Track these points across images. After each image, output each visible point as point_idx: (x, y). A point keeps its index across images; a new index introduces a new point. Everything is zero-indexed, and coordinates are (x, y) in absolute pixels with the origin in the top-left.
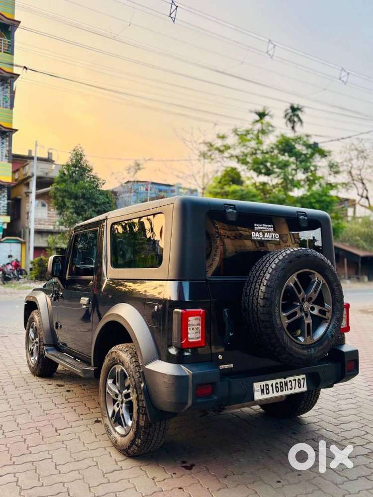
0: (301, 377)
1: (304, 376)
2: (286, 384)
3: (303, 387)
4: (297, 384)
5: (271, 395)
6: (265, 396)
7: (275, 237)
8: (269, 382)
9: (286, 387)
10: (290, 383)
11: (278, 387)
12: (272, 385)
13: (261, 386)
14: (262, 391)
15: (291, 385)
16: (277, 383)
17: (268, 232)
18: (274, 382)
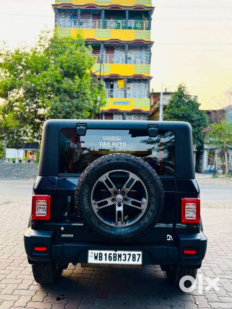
0: (136, 253)
1: (140, 253)
2: (120, 256)
3: (138, 261)
4: (131, 257)
5: (103, 262)
6: (98, 262)
7: (122, 145)
8: (103, 252)
9: (120, 258)
10: (124, 256)
11: (111, 257)
12: (106, 255)
13: (95, 253)
14: (96, 258)
15: (125, 257)
16: (111, 254)
17: (115, 142)
18: (108, 252)
